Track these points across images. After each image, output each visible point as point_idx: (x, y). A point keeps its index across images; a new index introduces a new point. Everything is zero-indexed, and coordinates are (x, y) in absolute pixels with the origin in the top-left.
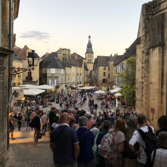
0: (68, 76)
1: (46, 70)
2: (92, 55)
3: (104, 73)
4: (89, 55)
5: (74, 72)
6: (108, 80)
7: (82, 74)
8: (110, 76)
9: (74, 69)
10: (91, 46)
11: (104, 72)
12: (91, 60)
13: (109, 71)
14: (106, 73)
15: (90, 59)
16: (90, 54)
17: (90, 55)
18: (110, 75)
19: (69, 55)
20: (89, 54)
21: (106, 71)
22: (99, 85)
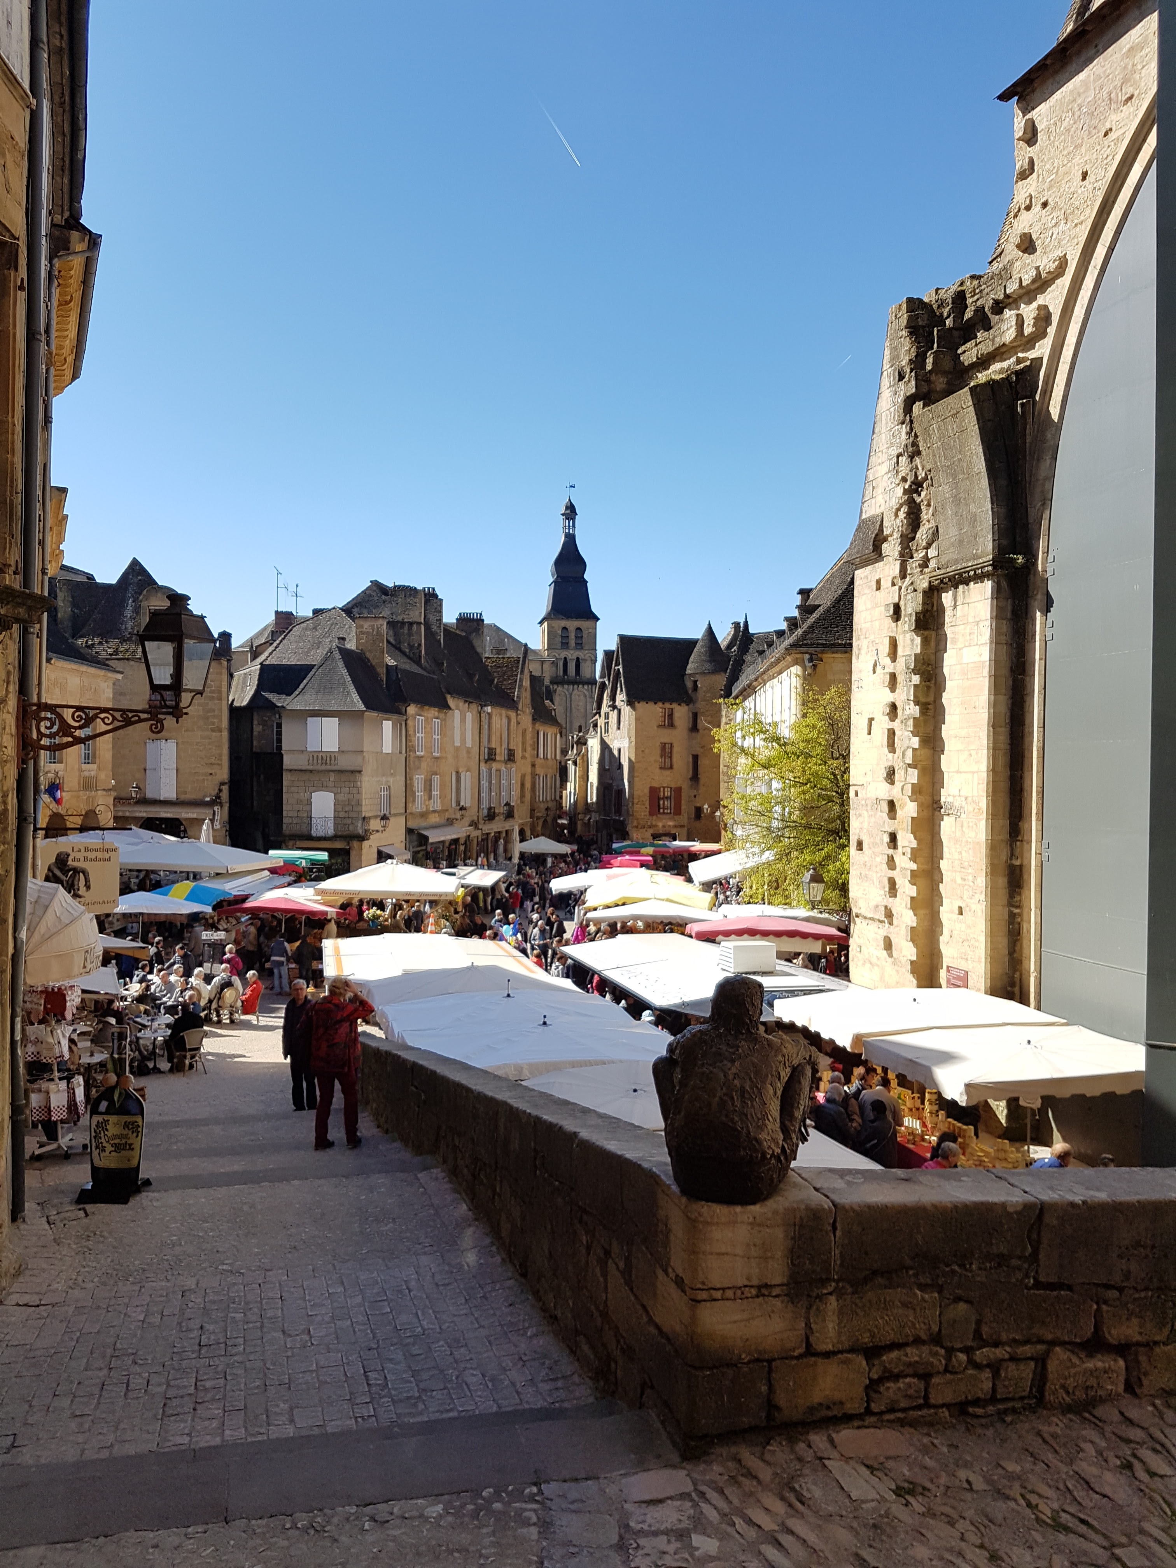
0: (424, 765)
1: (279, 726)
2: (586, 634)
3: (667, 749)
4: (565, 629)
5: (463, 740)
6: (689, 793)
7: (519, 754)
8: (701, 769)
9: (463, 720)
10: (582, 573)
12: (578, 661)
13: (694, 734)
14: (676, 749)
15: (572, 656)
16: (572, 625)
18: (703, 761)
19: (434, 628)
20: (564, 623)
21: (679, 738)
22: (632, 828)
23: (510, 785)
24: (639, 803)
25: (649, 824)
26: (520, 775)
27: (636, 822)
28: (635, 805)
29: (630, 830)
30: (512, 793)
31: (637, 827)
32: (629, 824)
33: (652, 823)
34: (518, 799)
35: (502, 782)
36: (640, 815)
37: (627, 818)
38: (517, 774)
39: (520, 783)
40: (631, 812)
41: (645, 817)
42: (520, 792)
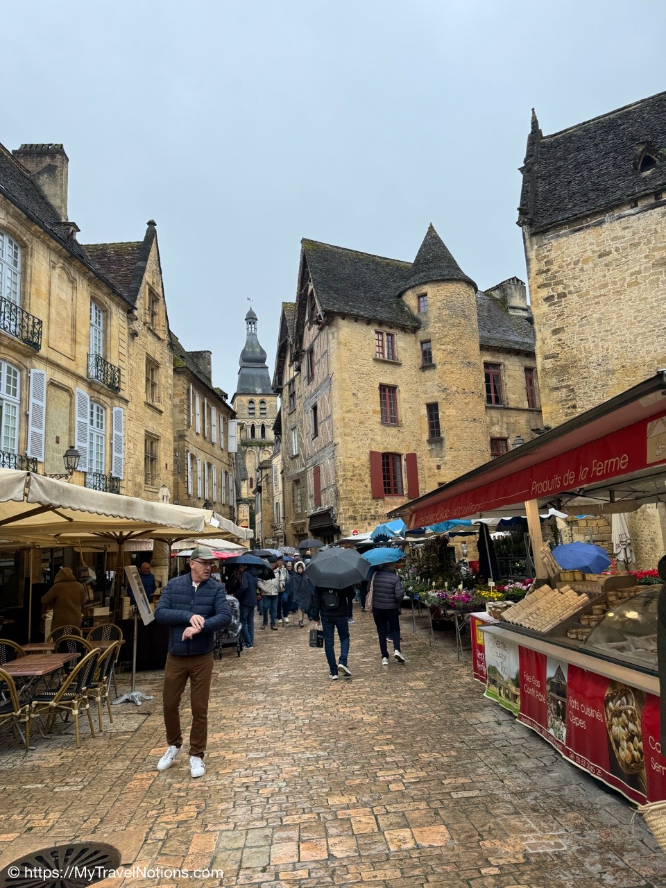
2: (267, 406)
3: (387, 392)
4: (251, 402)
6: (426, 462)
8: (443, 424)
10: (263, 360)
11: (383, 387)
12: (263, 427)
13: (428, 373)
14: (402, 396)
15: (258, 423)
16: (257, 399)
17: (257, 406)
18: (445, 413)
20: (249, 398)
21: (405, 377)
22: (346, 520)
23: (108, 436)
24: (355, 478)
25: (373, 513)
26: (143, 432)
27: (351, 509)
28: (349, 481)
29: (342, 524)
30: (115, 454)
31: (355, 518)
32: (340, 514)
33: (376, 512)
34: (139, 473)
35: (78, 419)
36: (358, 498)
37: (336, 505)
38: (131, 425)
39: (141, 447)
40: (342, 494)
41: (366, 501)
42: (143, 463)
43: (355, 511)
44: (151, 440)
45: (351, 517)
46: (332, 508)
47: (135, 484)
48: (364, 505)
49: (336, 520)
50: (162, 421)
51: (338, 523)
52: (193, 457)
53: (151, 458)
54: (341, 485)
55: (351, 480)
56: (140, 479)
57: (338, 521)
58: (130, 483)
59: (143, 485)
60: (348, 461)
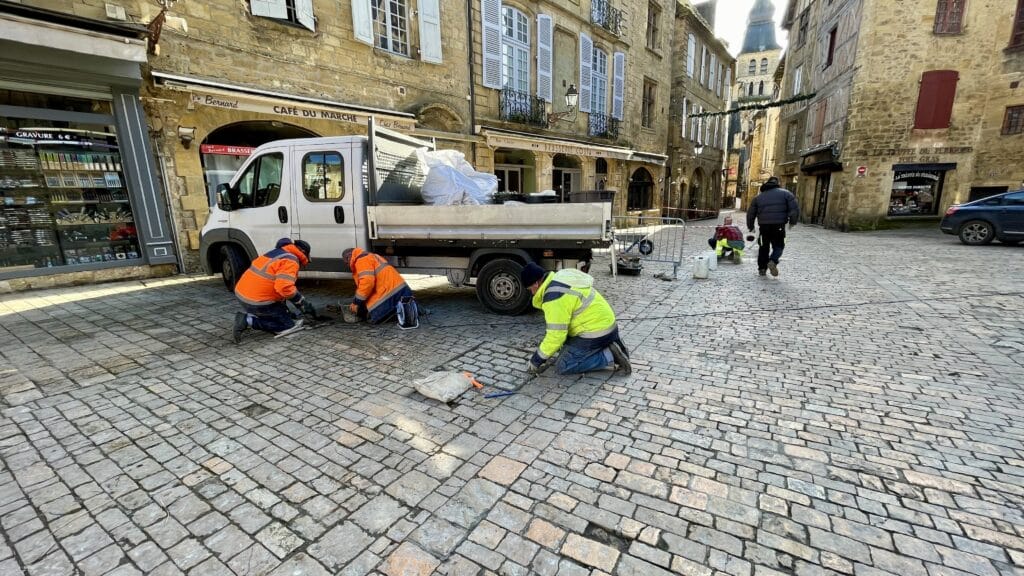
2: (769, 62)
4: (753, 60)
6: (993, 80)
12: (762, 84)
16: (760, 56)
17: (758, 64)
20: (752, 56)
22: (852, 155)
23: (610, 81)
24: (876, 107)
25: (892, 146)
26: (642, 77)
27: (862, 143)
28: (867, 111)
29: (846, 160)
30: (615, 97)
31: (865, 154)
32: (846, 149)
33: (897, 146)
34: (637, 116)
35: (582, 63)
36: (875, 131)
37: (842, 140)
38: (631, 71)
39: (640, 92)
40: (853, 126)
41: (885, 134)
42: (641, 107)
43: (868, 146)
44: (649, 84)
45: (859, 153)
46: (836, 143)
47: (633, 126)
48: (882, 137)
49: (839, 157)
50: (661, 67)
51: (840, 160)
52: (688, 102)
53: (648, 102)
54: (854, 117)
55: (870, 109)
56: (638, 121)
57: (841, 158)
58: (628, 125)
59: (641, 127)
60: (870, 86)
